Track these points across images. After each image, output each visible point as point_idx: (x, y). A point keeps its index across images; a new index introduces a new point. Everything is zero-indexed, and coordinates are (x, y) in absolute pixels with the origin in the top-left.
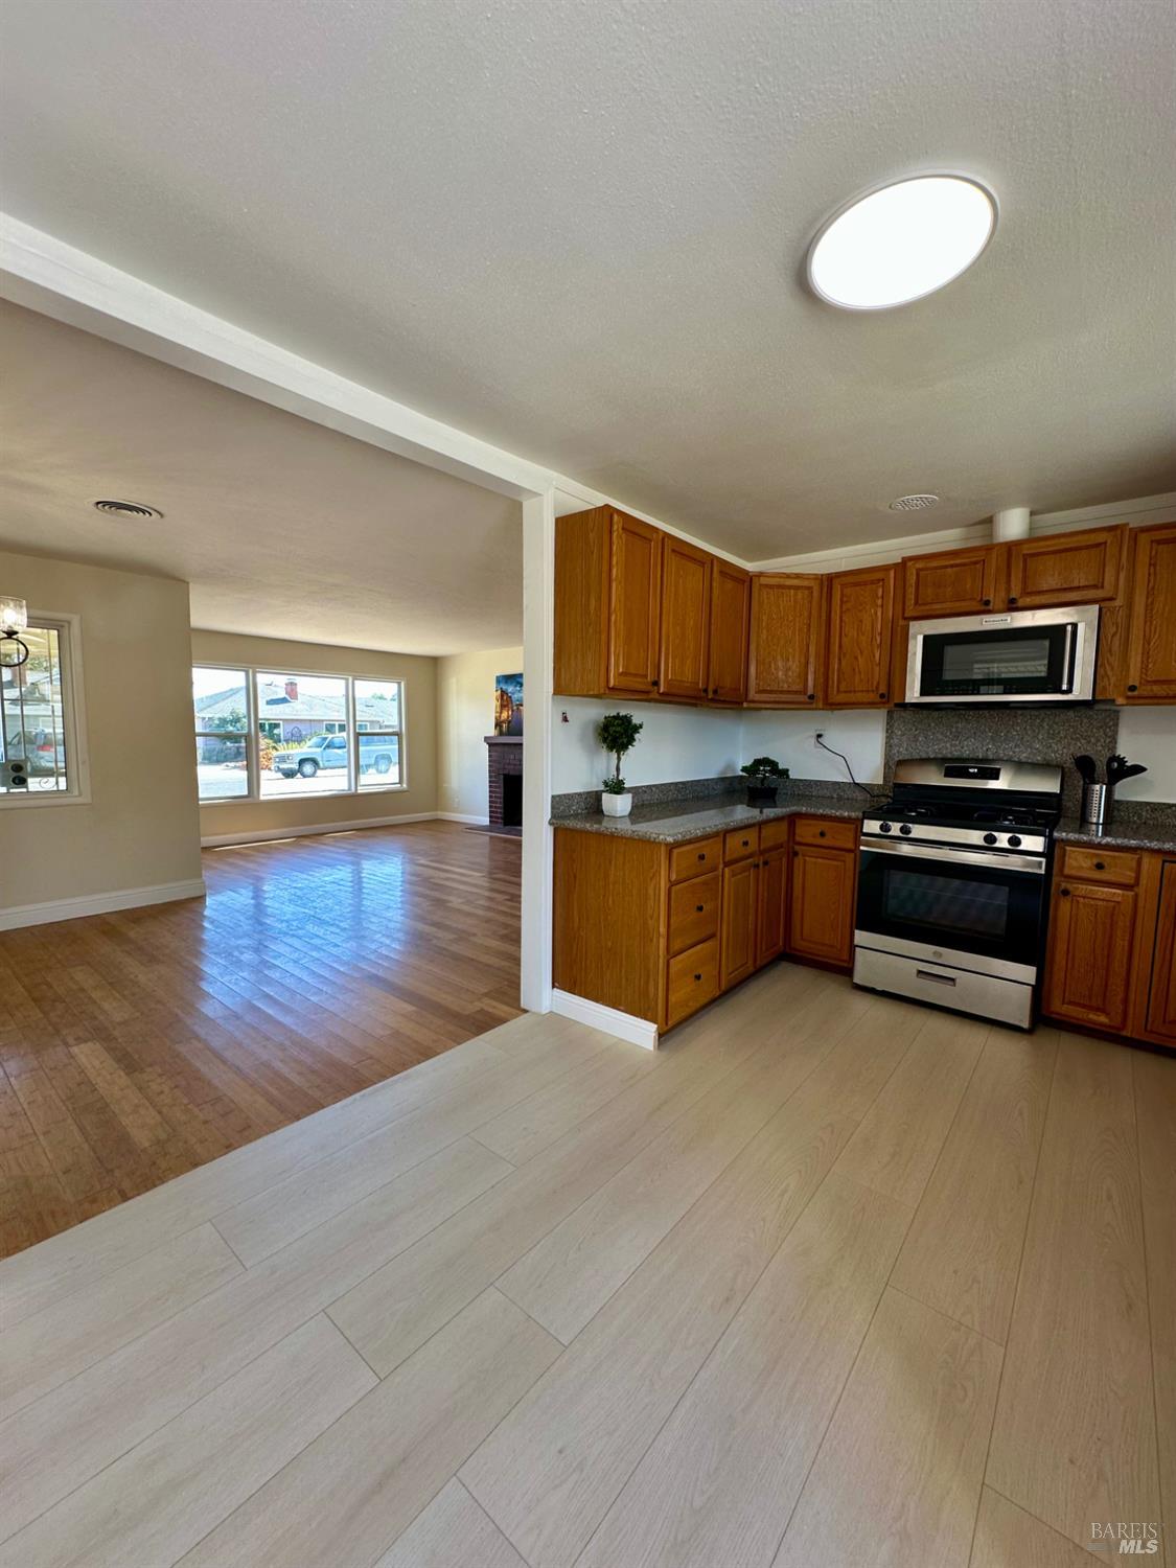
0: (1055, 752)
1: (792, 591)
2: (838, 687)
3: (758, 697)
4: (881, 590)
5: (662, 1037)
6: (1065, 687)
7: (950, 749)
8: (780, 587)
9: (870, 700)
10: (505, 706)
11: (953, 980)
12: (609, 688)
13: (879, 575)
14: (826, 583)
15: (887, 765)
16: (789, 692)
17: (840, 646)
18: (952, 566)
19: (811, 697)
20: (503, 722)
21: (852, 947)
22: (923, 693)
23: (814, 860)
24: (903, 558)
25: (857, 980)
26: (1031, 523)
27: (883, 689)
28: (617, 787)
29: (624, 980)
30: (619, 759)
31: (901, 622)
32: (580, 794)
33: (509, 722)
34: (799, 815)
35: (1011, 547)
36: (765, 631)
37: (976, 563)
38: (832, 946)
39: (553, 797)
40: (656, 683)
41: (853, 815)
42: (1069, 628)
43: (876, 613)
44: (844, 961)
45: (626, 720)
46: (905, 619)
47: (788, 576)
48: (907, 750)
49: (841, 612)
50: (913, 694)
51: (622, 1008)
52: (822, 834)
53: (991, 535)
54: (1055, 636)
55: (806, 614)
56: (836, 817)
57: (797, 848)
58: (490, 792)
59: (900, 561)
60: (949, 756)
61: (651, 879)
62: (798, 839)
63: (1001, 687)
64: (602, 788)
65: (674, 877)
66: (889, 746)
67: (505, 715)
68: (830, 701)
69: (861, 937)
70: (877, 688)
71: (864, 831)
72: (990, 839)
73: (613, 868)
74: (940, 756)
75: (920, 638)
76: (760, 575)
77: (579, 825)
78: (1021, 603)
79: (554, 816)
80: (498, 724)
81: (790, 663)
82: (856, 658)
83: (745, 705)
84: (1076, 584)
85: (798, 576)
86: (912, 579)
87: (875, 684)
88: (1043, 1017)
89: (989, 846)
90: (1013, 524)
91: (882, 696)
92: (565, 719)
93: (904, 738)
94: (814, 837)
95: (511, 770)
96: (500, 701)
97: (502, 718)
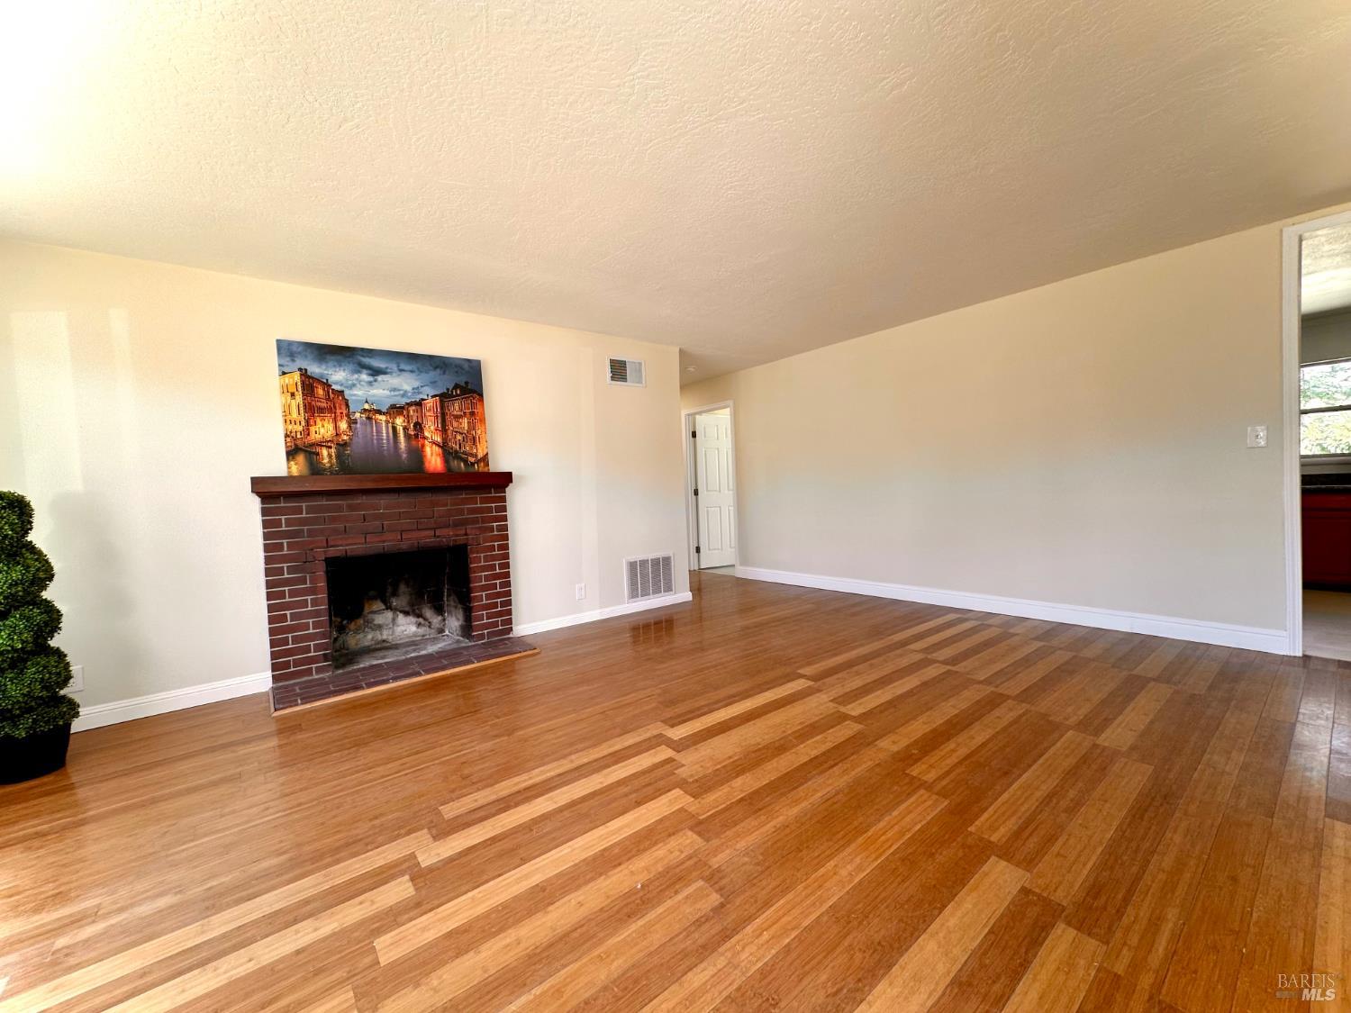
20: (318, 443)
58: (272, 608)
67: (323, 430)
95: (354, 545)
96: (299, 398)
97: (314, 437)
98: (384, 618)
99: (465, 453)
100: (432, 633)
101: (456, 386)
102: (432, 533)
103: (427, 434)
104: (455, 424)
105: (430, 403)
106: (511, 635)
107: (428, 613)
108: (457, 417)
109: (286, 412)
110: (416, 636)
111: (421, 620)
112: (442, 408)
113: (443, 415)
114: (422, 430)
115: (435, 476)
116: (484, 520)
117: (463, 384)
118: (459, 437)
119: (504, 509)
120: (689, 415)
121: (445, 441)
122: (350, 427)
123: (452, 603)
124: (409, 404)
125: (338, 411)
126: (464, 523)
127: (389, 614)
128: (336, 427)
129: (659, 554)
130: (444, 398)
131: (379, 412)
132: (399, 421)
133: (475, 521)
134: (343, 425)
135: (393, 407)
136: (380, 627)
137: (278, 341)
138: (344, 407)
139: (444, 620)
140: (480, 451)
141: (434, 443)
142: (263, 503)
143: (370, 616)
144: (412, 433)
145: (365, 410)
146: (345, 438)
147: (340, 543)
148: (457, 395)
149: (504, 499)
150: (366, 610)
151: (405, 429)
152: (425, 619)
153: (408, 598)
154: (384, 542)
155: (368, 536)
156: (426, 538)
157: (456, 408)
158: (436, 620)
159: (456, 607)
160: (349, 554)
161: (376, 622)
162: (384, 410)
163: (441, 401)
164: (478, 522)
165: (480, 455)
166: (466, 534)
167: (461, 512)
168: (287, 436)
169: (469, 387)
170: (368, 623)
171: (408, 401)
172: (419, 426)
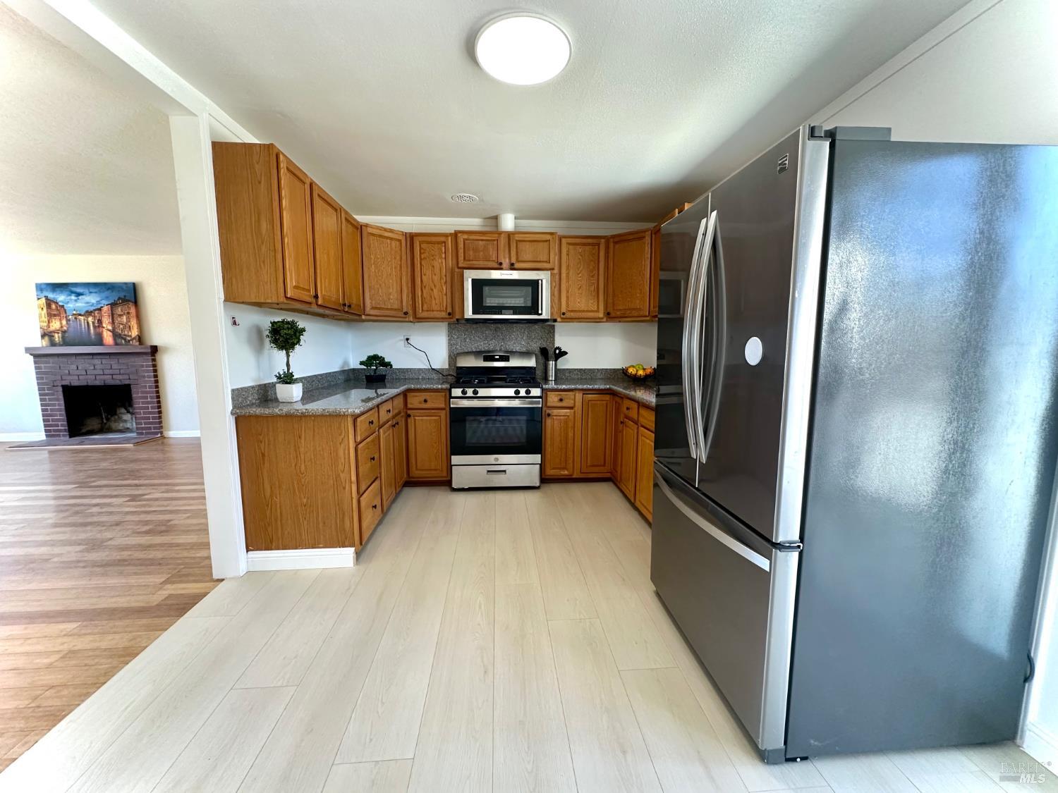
0: (531, 346)
1: (389, 241)
2: (422, 307)
3: (372, 312)
4: (443, 248)
5: (358, 555)
6: (540, 312)
7: (483, 346)
8: (380, 236)
9: (442, 316)
10: (55, 315)
11: (505, 471)
12: (286, 298)
13: (442, 239)
14: (408, 239)
15: (450, 356)
16: (391, 309)
17: (422, 281)
18: (482, 240)
19: (406, 313)
20: (54, 332)
21: (450, 467)
22: (474, 313)
23: (421, 418)
24: (455, 231)
25: (455, 485)
26: (515, 223)
27: (449, 310)
28: (287, 379)
29: (321, 525)
30: (288, 356)
31: (457, 270)
32: (253, 387)
34: (409, 390)
35: (509, 235)
36: (373, 266)
37: (494, 240)
38: (436, 470)
39: (233, 391)
40: (316, 297)
41: (444, 386)
42: (540, 281)
43: (442, 263)
44: (445, 477)
45: (292, 325)
46: (459, 268)
47: (385, 230)
48: (461, 347)
49: (421, 259)
50: (469, 313)
51: (321, 546)
52: (425, 401)
53: (497, 226)
54: (534, 285)
55: (398, 258)
56: (434, 389)
57: (409, 412)
59: (453, 232)
60: (483, 350)
61: (340, 444)
62: (409, 406)
63: (512, 311)
64: (275, 380)
65: (359, 439)
66: (450, 345)
67: (56, 325)
68: (418, 316)
69: (456, 459)
70: (446, 308)
71: (453, 395)
72: (517, 392)
73: (303, 441)
74: (478, 350)
75: (470, 280)
76: (367, 226)
77: (258, 411)
78: (517, 265)
79: (234, 407)
80: (46, 334)
81: (391, 290)
82: (432, 290)
83: (363, 317)
84: (539, 260)
85: (391, 231)
86: (461, 245)
87: (445, 306)
88: (545, 480)
89: (517, 396)
90: (508, 223)
91: (449, 314)
92: (235, 323)
93: (458, 340)
94: (420, 403)
96: (45, 309)
97: (52, 328)
99: (125, 335)
101: (119, 299)
103: (104, 325)
104: (119, 319)
105: (105, 308)
108: (120, 316)
109: (40, 317)
112: (112, 311)
113: (113, 315)
114: (101, 323)
115: (110, 347)
116: (141, 371)
117: (123, 297)
118: (121, 326)
121: (114, 328)
122: (67, 323)
124: (95, 310)
125: (62, 315)
127: (129, 416)
128: (61, 323)
130: (113, 305)
131: (80, 315)
132: (90, 319)
134: (64, 322)
135: (87, 312)
136: (126, 421)
137: (36, 284)
138: (64, 313)
140: (133, 333)
141: (109, 330)
142: (33, 359)
143: (120, 415)
144: (97, 325)
145: (74, 314)
146: (65, 328)
147: (67, 379)
148: (120, 303)
149: (154, 360)
150: (118, 412)
151: (93, 323)
154: (87, 379)
157: (119, 310)
160: (72, 384)
162: (83, 314)
163: (112, 308)
165: (133, 336)
166: (130, 379)
168: (41, 328)
169: (127, 298)
170: (120, 418)
171: (94, 308)
172: (100, 321)
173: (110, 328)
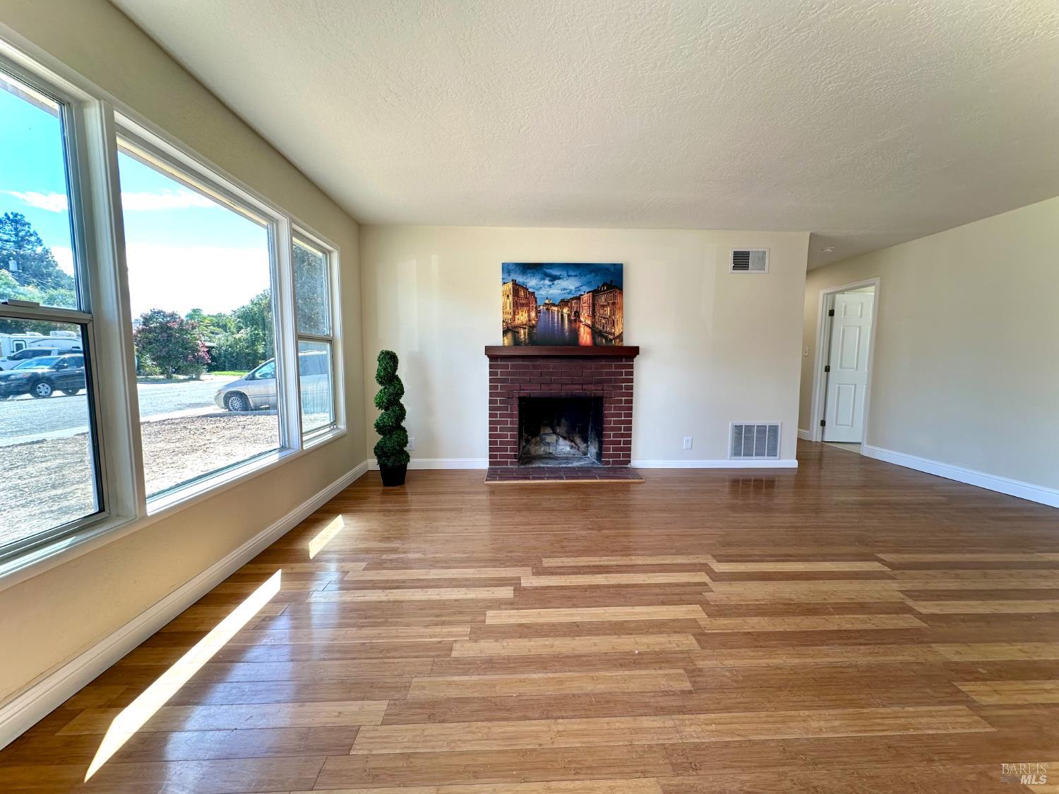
10: (522, 305)
20: (522, 326)
33: (532, 327)
58: (491, 422)
67: (522, 317)
80: (509, 329)
95: (535, 391)
96: (511, 297)
97: (517, 322)
98: (551, 439)
99: (606, 332)
100: (579, 454)
101: (604, 284)
102: (581, 387)
103: (582, 319)
104: (601, 312)
105: (586, 297)
106: (629, 466)
107: (578, 440)
108: (603, 306)
109: (504, 307)
110: (569, 454)
111: (573, 444)
112: (593, 300)
113: (594, 305)
114: (579, 316)
115: (586, 348)
116: (616, 380)
117: (609, 282)
118: (603, 321)
119: (632, 374)
120: (828, 294)
121: (593, 323)
122: (536, 315)
123: (593, 436)
124: (572, 299)
125: (531, 305)
126: (601, 382)
127: (554, 437)
128: (529, 316)
129: (767, 422)
130: (595, 293)
131: (554, 305)
132: (565, 310)
133: (610, 381)
134: (533, 314)
135: (562, 301)
136: (549, 444)
137: (503, 264)
138: (534, 302)
139: (588, 447)
140: (617, 330)
141: (588, 326)
142: (490, 361)
143: (544, 436)
144: (573, 318)
145: (546, 304)
146: (534, 322)
147: (526, 388)
148: (604, 291)
149: (631, 367)
150: (542, 433)
151: (569, 316)
152: (576, 444)
153: (566, 428)
154: (551, 390)
155: (542, 385)
156: (576, 390)
157: (602, 299)
158: (583, 446)
159: (595, 439)
160: (532, 395)
161: (547, 441)
162: (557, 303)
163: (593, 296)
164: (611, 382)
165: (617, 333)
166: (603, 390)
167: (601, 374)
168: (504, 321)
169: (613, 284)
170: (542, 440)
171: (572, 297)
172: (577, 314)
173: (589, 322)
